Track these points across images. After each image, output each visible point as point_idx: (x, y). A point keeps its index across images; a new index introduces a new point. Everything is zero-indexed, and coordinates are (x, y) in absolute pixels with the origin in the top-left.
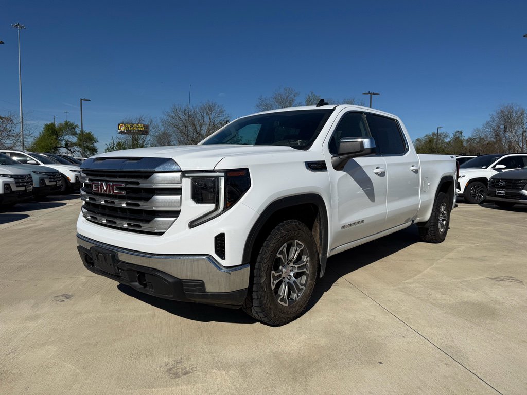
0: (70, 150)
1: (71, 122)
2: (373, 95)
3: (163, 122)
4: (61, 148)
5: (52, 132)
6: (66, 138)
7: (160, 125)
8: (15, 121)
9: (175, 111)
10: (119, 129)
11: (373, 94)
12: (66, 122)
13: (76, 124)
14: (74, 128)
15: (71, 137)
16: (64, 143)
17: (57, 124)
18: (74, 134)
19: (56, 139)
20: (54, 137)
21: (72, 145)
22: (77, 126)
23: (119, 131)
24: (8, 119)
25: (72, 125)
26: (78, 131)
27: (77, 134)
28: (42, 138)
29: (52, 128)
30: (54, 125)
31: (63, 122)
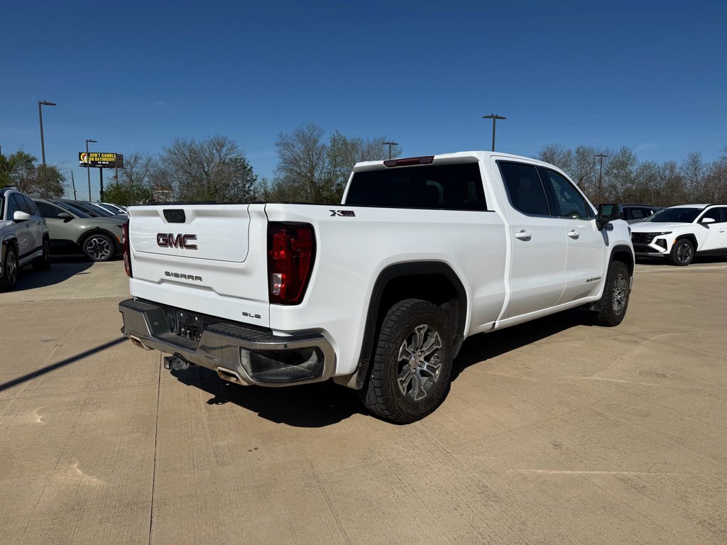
1: (26, 153)
2: (496, 120)
3: (164, 160)
7: (160, 163)
9: (178, 148)
10: (80, 160)
11: (498, 118)
12: (19, 153)
13: (32, 155)
14: (30, 161)
22: (34, 159)
23: (81, 162)
25: (27, 156)
26: (36, 164)
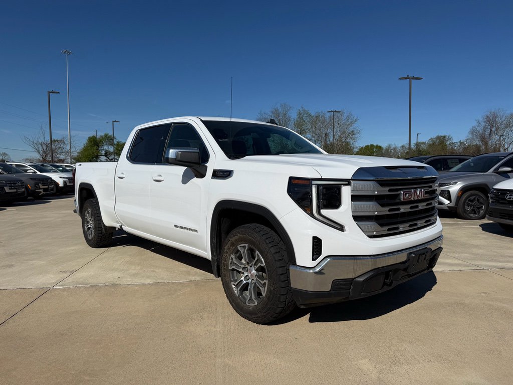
0: (108, 158)
4: (101, 157)
5: (94, 143)
6: (106, 148)
8: (66, 143)
12: (106, 134)
15: (109, 147)
16: (103, 152)
17: (98, 137)
18: (113, 144)
19: (97, 149)
20: (96, 147)
21: (110, 154)
24: (61, 141)
27: (114, 145)
28: (86, 149)
29: (93, 140)
30: (96, 138)
31: (103, 134)
